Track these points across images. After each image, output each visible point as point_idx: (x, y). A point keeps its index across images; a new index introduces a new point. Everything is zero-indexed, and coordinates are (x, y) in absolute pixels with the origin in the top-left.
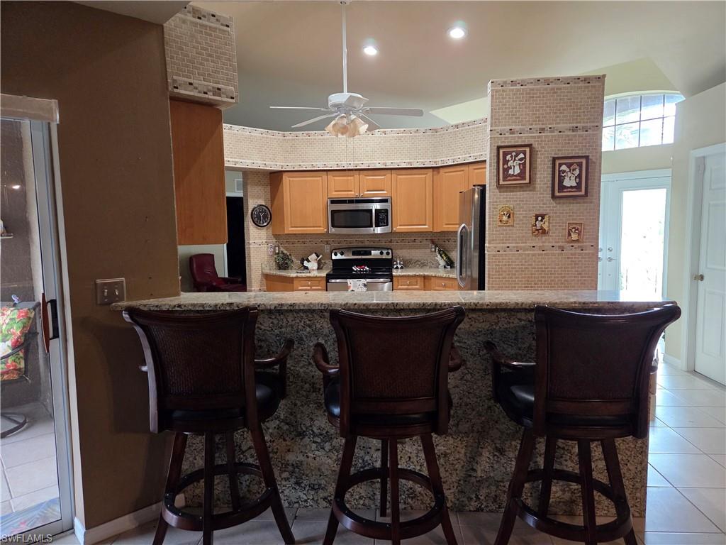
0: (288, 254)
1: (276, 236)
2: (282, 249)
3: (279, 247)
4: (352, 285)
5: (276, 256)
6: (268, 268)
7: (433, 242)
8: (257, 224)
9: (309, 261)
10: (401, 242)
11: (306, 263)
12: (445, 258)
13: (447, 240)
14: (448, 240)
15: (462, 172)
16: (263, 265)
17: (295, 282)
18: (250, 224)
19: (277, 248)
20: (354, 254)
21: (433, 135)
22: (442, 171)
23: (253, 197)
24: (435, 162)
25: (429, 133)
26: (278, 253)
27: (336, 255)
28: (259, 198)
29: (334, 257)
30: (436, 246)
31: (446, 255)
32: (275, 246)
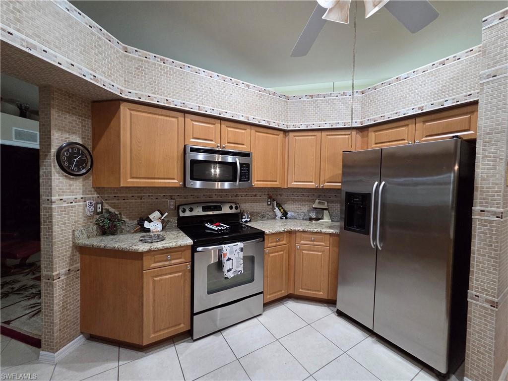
0: (117, 213)
1: (99, 190)
2: (106, 206)
3: (102, 203)
4: (227, 252)
5: (97, 217)
6: (85, 236)
7: (270, 197)
8: (68, 171)
9: (150, 221)
10: (245, 196)
11: (147, 225)
12: (282, 210)
13: (279, 194)
14: (281, 195)
15: (313, 137)
16: (76, 233)
17: (144, 258)
18: (53, 171)
19: (99, 206)
20: (204, 209)
21: (286, 102)
22: (291, 134)
23: (61, 129)
24: (287, 126)
25: (283, 99)
26: (101, 213)
27: (184, 211)
28: (71, 132)
29: (181, 214)
30: (274, 200)
31: (282, 208)
32: (97, 204)
